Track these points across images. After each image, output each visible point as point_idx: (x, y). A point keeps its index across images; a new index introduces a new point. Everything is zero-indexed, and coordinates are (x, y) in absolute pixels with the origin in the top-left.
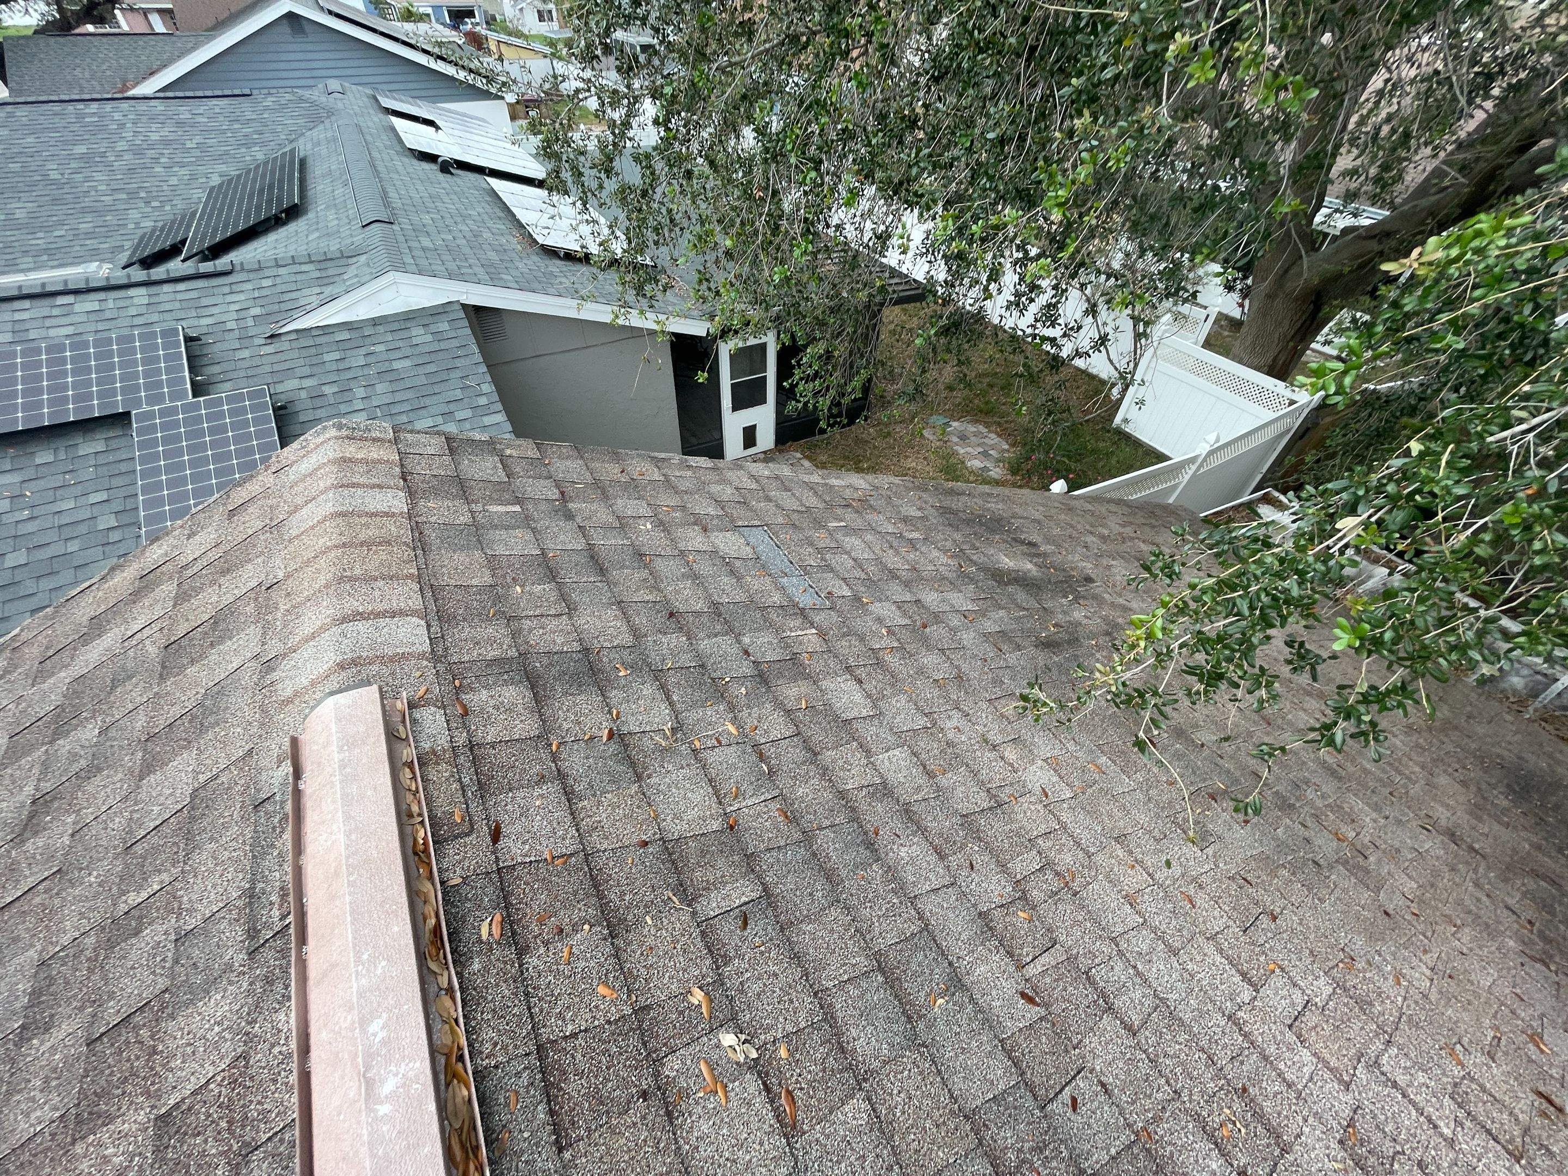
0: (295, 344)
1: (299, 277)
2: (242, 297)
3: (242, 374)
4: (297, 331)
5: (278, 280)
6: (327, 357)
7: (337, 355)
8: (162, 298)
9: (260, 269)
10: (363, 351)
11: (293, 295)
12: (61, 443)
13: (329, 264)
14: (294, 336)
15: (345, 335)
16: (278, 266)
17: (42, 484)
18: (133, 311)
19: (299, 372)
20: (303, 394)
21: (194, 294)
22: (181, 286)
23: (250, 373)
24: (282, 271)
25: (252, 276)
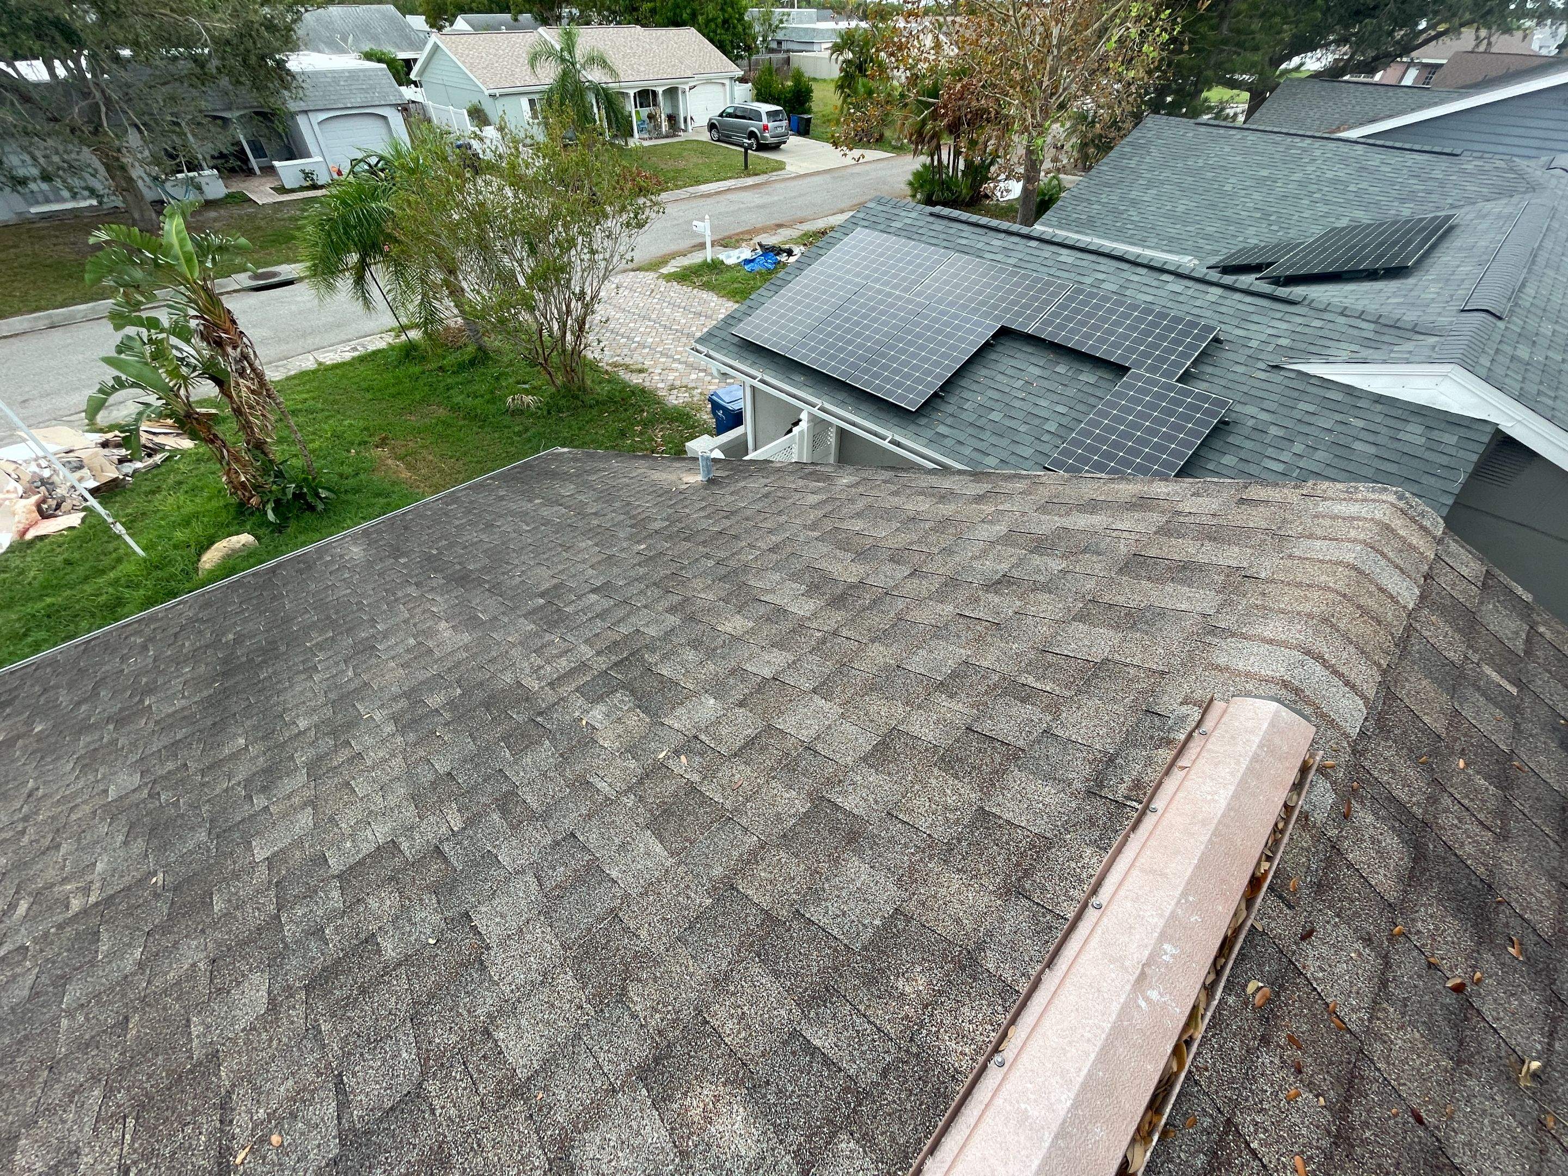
0: (1286, 382)
1: (1351, 331)
2: (1284, 326)
3: (1223, 382)
4: (1299, 372)
5: (1330, 326)
6: (1301, 405)
7: (1311, 408)
8: (1227, 302)
9: (1325, 310)
10: (1339, 417)
11: (1329, 343)
12: (1077, 365)
13: (1392, 331)
14: (1292, 375)
15: (1338, 396)
16: (1342, 314)
17: (1046, 384)
18: (1198, 303)
19: (1266, 405)
20: (1251, 423)
21: (1251, 309)
22: (1249, 299)
23: (1229, 385)
24: (1342, 320)
25: (1312, 313)
